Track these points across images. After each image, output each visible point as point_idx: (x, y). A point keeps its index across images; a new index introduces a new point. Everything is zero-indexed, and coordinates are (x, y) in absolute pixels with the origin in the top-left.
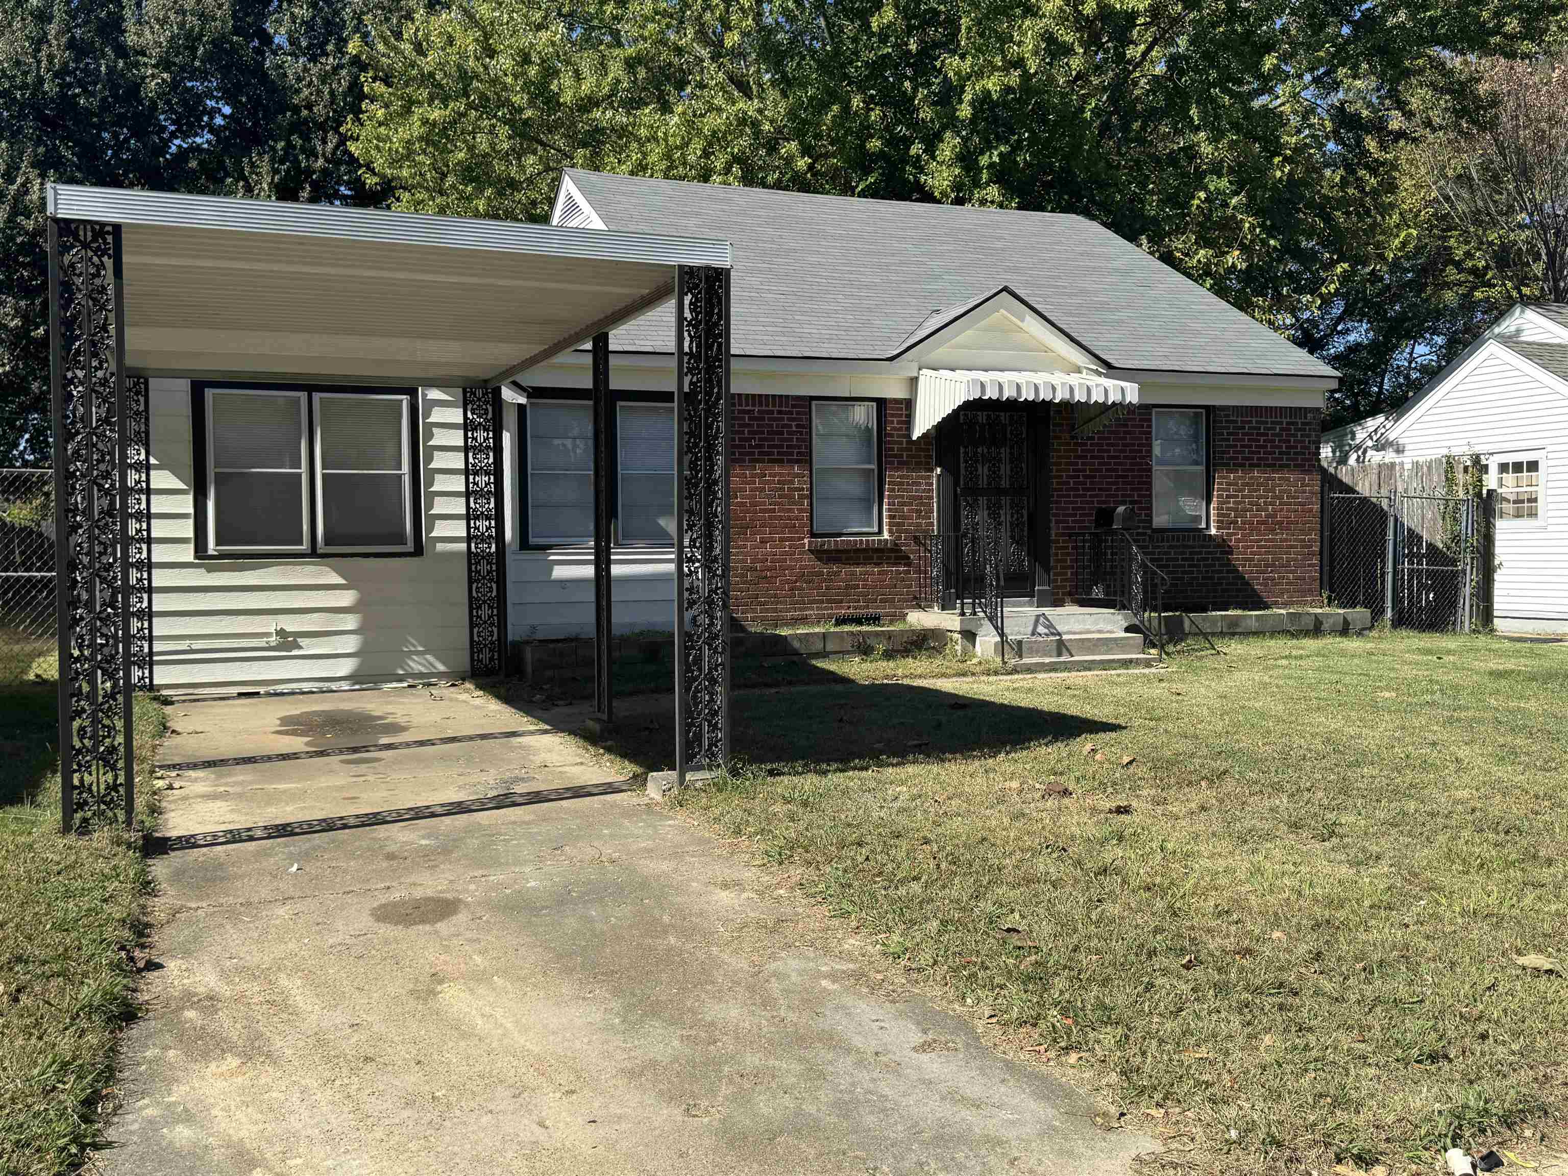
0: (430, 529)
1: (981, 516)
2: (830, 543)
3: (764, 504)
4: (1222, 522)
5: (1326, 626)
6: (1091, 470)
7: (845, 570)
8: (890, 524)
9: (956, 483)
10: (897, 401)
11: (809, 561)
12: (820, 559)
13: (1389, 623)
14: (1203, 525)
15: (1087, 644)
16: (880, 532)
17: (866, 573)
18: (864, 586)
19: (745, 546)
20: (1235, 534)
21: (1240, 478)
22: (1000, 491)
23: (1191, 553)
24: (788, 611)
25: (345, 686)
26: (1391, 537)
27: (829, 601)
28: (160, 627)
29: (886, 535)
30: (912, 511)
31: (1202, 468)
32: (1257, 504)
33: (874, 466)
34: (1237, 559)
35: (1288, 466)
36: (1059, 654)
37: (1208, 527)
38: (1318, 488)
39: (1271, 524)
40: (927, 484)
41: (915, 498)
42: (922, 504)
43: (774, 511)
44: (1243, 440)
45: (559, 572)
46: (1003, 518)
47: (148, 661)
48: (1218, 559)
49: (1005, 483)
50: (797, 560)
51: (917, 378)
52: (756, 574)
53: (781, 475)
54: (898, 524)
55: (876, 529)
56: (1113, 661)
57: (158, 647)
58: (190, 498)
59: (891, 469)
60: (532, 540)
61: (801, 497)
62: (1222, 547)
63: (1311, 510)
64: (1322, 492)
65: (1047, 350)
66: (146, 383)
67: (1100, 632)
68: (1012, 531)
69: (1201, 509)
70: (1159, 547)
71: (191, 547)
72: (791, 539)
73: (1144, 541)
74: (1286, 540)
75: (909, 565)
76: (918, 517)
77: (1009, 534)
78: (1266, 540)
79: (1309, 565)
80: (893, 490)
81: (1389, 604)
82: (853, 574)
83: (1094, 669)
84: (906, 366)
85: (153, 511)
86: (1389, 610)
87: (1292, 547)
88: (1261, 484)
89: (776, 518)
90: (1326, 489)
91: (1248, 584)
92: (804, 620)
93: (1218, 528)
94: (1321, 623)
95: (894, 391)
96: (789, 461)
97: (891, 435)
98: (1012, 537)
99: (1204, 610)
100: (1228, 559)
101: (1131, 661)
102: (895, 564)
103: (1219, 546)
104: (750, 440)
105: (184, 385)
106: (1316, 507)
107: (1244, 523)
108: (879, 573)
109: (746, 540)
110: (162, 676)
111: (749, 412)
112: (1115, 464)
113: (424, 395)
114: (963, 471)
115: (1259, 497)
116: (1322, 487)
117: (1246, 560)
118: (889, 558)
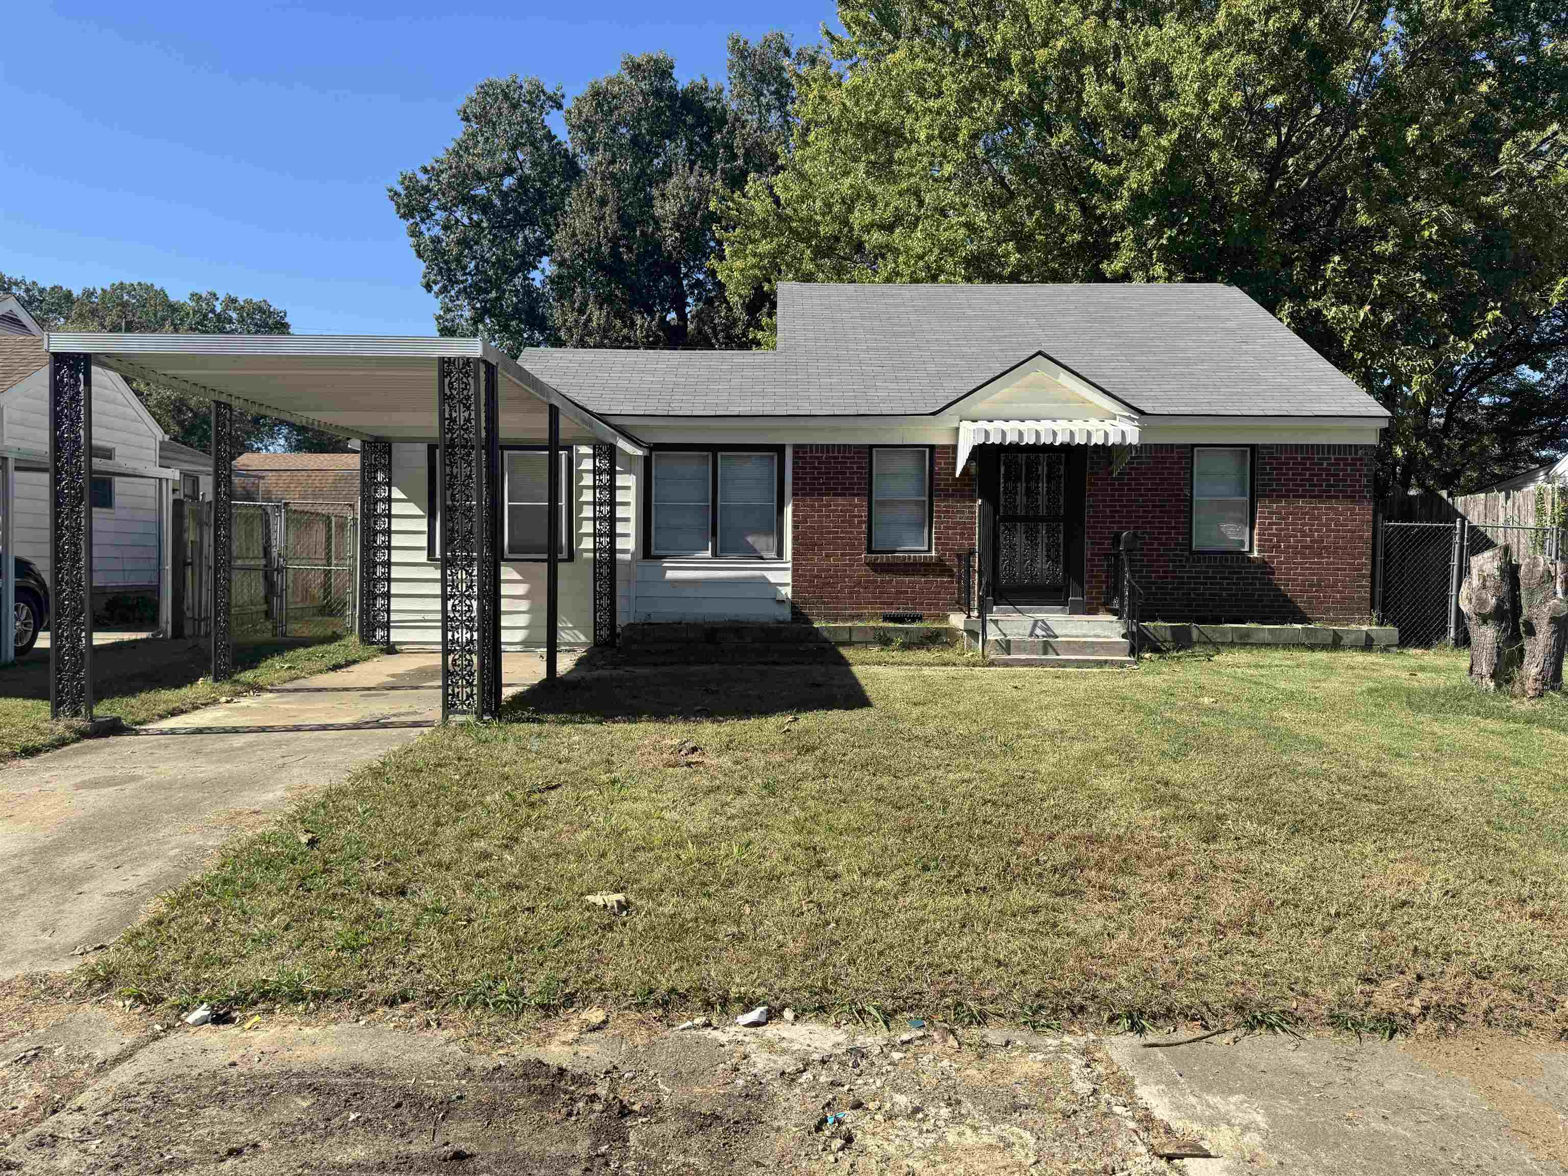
0: (579, 543)
1: (1020, 539)
2: (883, 558)
3: (829, 527)
4: (1264, 546)
5: (1346, 641)
6: (1127, 501)
7: (896, 579)
8: (936, 544)
9: (996, 511)
10: (944, 447)
11: (864, 571)
12: (875, 571)
13: (1452, 642)
14: (1247, 549)
15: (1072, 646)
16: (930, 550)
17: (913, 582)
18: (913, 592)
19: (812, 559)
20: (1278, 557)
21: (1284, 508)
22: (1038, 519)
23: (1230, 573)
24: (846, 609)
25: (518, 648)
26: (1456, 563)
27: (881, 603)
28: (395, 604)
29: (933, 554)
30: (956, 534)
31: (1247, 499)
32: (1302, 531)
33: (926, 499)
34: (1279, 578)
35: (1337, 497)
36: (1045, 652)
37: (1251, 550)
38: (1370, 518)
39: (1317, 549)
40: (971, 512)
41: (959, 523)
42: (965, 528)
43: (837, 532)
44: (1287, 474)
45: (670, 575)
46: (1039, 540)
47: (387, 626)
48: (1259, 579)
49: (1043, 511)
50: (855, 571)
51: (958, 429)
52: (821, 580)
53: (843, 505)
54: (943, 544)
55: (926, 548)
56: (1088, 661)
57: (394, 617)
58: (425, 521)
59: (938, 501)
60: (654, 552)
61: (860, 522)
62: (1264, 566)
63: (1361, 537)
64: (1375, 522)
65: (1084, 401)
66: (390, 446)
67: (1096, 636)
68: (1048, 551)
69: (1243, 534)
70: (1194, 567)
71: (426, 552)
72: (852, 555)
73: (1180, 561)
74: (1333, 563)
75: (952, 576)
76: (962, 538)
77: (1045, 553)
78: (1311, 563)
79: (1358, 587)
80: (939, 517)
81: (1452, 625)
82: (903, 582)
83: (1069, 667)
84: (949, 419)
85: (393, 528)
86: (1452, 630)
87: (1338, 569)
88: (1306, 514)
89: (839, 538)
90: (1380, 517)
91: (1290, 601)
92: (859, 617)
93: (1259, 551)
94: (1341, 638)
95: (941, 439)
96: (851, 495)
97: (939, 474)
98: (1048, 556)
99: (1219, 622)
100: (1269, 579)
101: (1106, 662)
102: (939, 576)
103: (1258, 567)
104: (819, 479)
105: (423, 447)
106: (1368, 534)
107: (1286, 547)
108: (926, 582)
109: (815, 554)
110: (396, 636)
111: (817, 458)
112: (1152, 495)
113: (577, 450)
114: (1002, 502)
115: (1303, 525)
116: (1375, 515)
117: (1289, 580)
118: (934, 571)
